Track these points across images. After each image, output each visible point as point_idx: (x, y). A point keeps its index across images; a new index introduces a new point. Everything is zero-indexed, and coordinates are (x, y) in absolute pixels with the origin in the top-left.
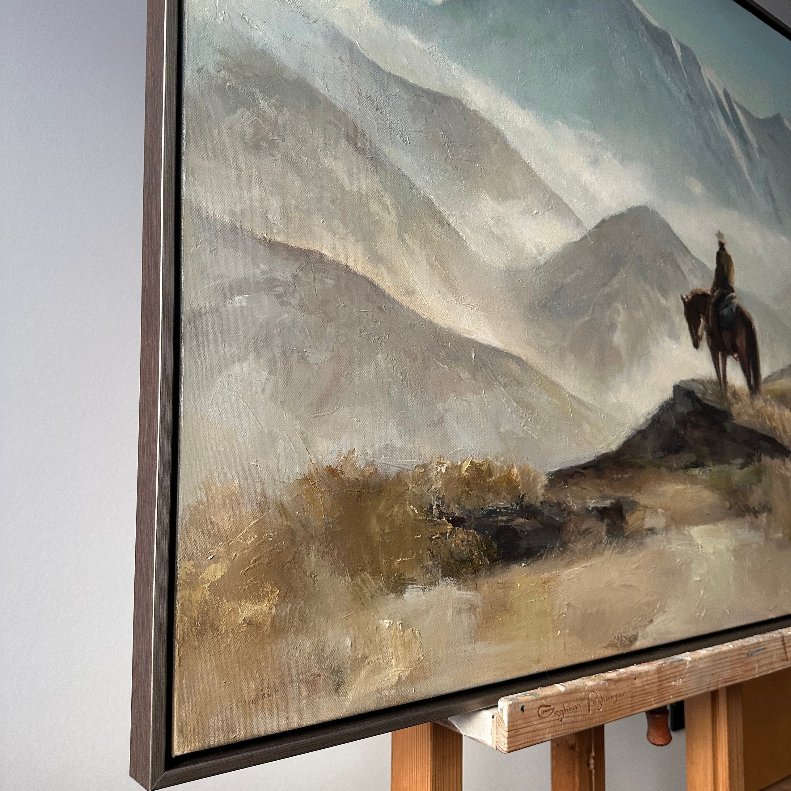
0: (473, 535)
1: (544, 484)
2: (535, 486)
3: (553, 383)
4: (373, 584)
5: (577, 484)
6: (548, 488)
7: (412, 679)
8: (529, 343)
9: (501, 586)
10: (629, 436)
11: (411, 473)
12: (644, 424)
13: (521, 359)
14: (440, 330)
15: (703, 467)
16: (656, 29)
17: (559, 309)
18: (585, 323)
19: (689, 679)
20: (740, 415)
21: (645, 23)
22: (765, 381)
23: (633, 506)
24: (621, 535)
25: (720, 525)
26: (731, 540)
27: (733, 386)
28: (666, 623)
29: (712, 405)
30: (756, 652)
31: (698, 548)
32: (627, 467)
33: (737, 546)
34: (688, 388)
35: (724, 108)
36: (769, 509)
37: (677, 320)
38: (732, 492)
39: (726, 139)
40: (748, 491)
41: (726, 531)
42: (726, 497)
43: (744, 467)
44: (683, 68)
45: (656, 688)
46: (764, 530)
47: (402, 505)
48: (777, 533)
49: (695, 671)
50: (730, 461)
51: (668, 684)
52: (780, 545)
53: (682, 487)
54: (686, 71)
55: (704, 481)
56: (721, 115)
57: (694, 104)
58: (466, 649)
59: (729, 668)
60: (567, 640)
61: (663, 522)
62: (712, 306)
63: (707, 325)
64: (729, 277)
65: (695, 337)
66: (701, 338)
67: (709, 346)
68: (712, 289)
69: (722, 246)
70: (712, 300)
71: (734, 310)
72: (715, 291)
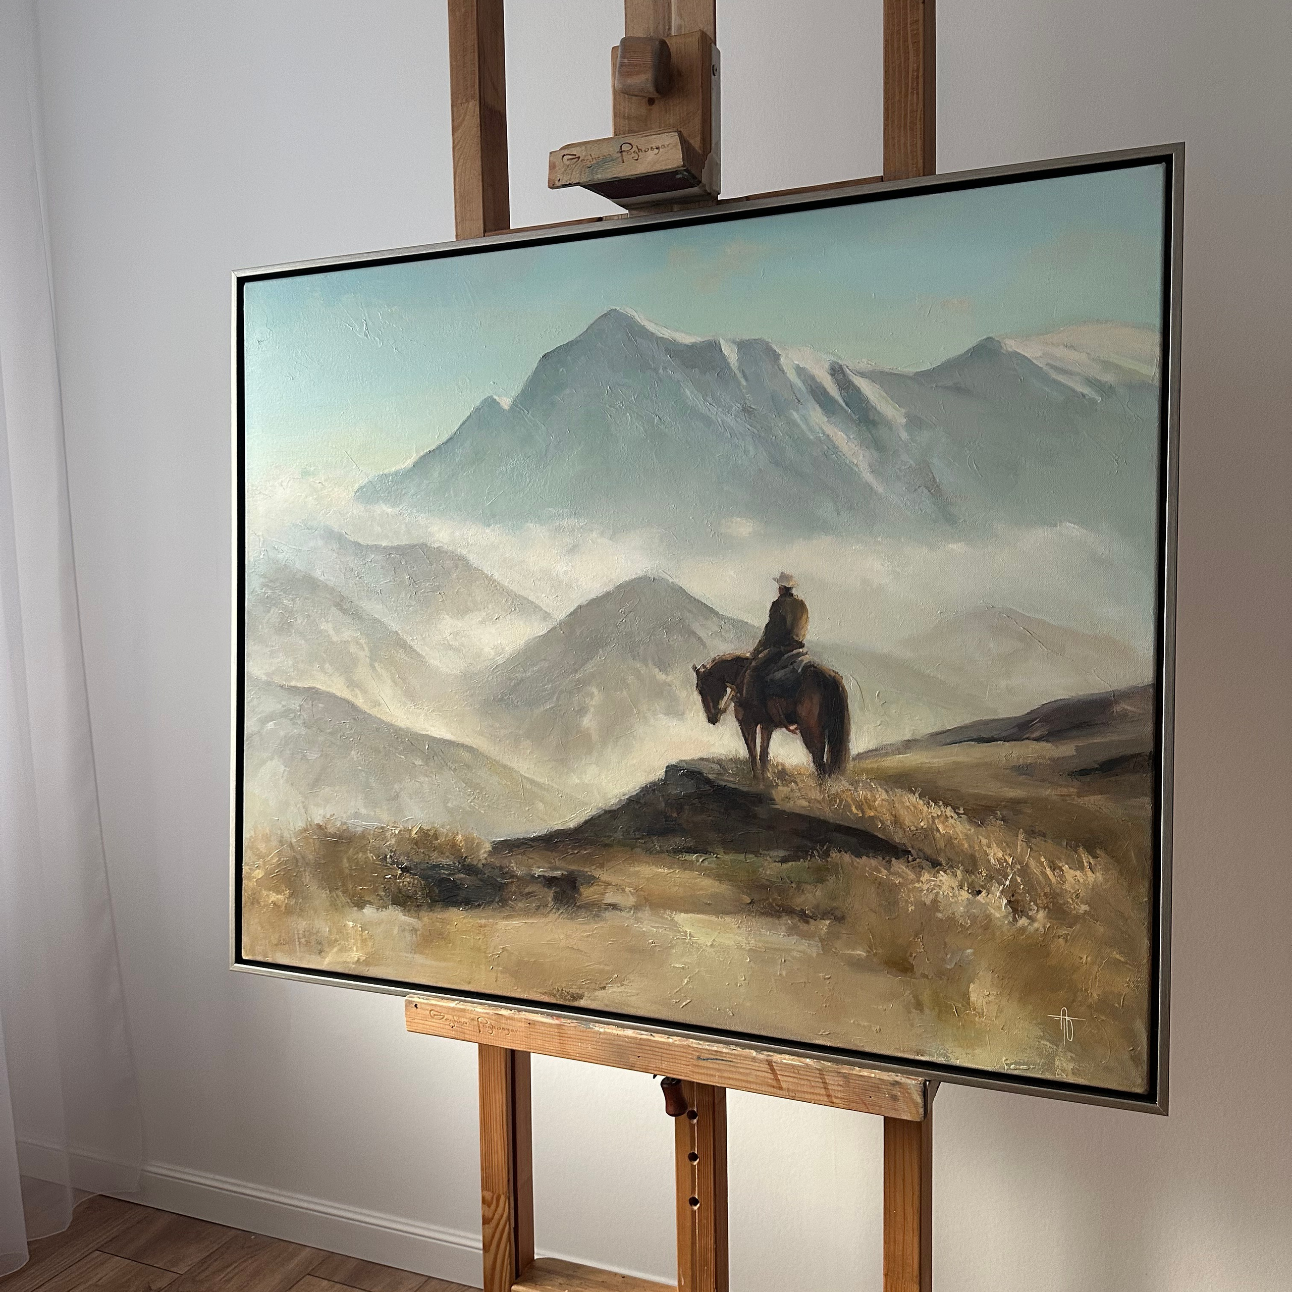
0: (417, 880)
1: (487, 850)
2: (478, 851)
3: (505, 767)
4: (344, 899)
5: (524, 854)
6: (491, 854)
7: (367, 963)
8: (481, 734)
9: (439, 920)
10: (594, 816)
11: (372, 832)
12: (616, 805)
13: (473, 748)
14: (400, 730)
15: (706, 854)
16: (692, 347)
17: (516, 700)
18: (546, 710)
19: (601, 1048)
20: (790, 799)
21: (674, 350)
22: (860, 756)
23: (591, 880)
24: (572, 904)
25: (728, 919)
26: (747, 939)
27: (781, 764)
28: (624, 995)
29: (733, 786)
30: (714, 1059)
31: (686, 935)
32: (587, 844)
33: (759, 948)
34: (692, 768)
35: (825, 392)
36: (838, 917)
37: (683, 694)
38: (757, 886)
39: (823, 438)
40: (792, 890)
41: (739, 927)
42: (745, 890)
43: (789, 861)
44: (739, 375)
45: (557, 1041)
46: (822, 940)
47: (365, 852)
48: (853, 950)
49: (610, 1044)
50: (761, 851)
51: (572, 1043)
52: (856, 965)
53: (666, 871)
54: (745, 376)
55: (706, 869)
56: (817, 407)
57: (755, 416)
58: (407, 955)
59: (666, 1059)
60: (499, 975)
61: (632, 900)
62: (753, 671)
63: (738, 695)
64: (794, 631)
65: (713, 711)
66: (725, 711)
67: (738, 720)
68: (755, 650)
69: (786, 592)
70: (754, 663)
71: (800, 670)
72: (761, 652)
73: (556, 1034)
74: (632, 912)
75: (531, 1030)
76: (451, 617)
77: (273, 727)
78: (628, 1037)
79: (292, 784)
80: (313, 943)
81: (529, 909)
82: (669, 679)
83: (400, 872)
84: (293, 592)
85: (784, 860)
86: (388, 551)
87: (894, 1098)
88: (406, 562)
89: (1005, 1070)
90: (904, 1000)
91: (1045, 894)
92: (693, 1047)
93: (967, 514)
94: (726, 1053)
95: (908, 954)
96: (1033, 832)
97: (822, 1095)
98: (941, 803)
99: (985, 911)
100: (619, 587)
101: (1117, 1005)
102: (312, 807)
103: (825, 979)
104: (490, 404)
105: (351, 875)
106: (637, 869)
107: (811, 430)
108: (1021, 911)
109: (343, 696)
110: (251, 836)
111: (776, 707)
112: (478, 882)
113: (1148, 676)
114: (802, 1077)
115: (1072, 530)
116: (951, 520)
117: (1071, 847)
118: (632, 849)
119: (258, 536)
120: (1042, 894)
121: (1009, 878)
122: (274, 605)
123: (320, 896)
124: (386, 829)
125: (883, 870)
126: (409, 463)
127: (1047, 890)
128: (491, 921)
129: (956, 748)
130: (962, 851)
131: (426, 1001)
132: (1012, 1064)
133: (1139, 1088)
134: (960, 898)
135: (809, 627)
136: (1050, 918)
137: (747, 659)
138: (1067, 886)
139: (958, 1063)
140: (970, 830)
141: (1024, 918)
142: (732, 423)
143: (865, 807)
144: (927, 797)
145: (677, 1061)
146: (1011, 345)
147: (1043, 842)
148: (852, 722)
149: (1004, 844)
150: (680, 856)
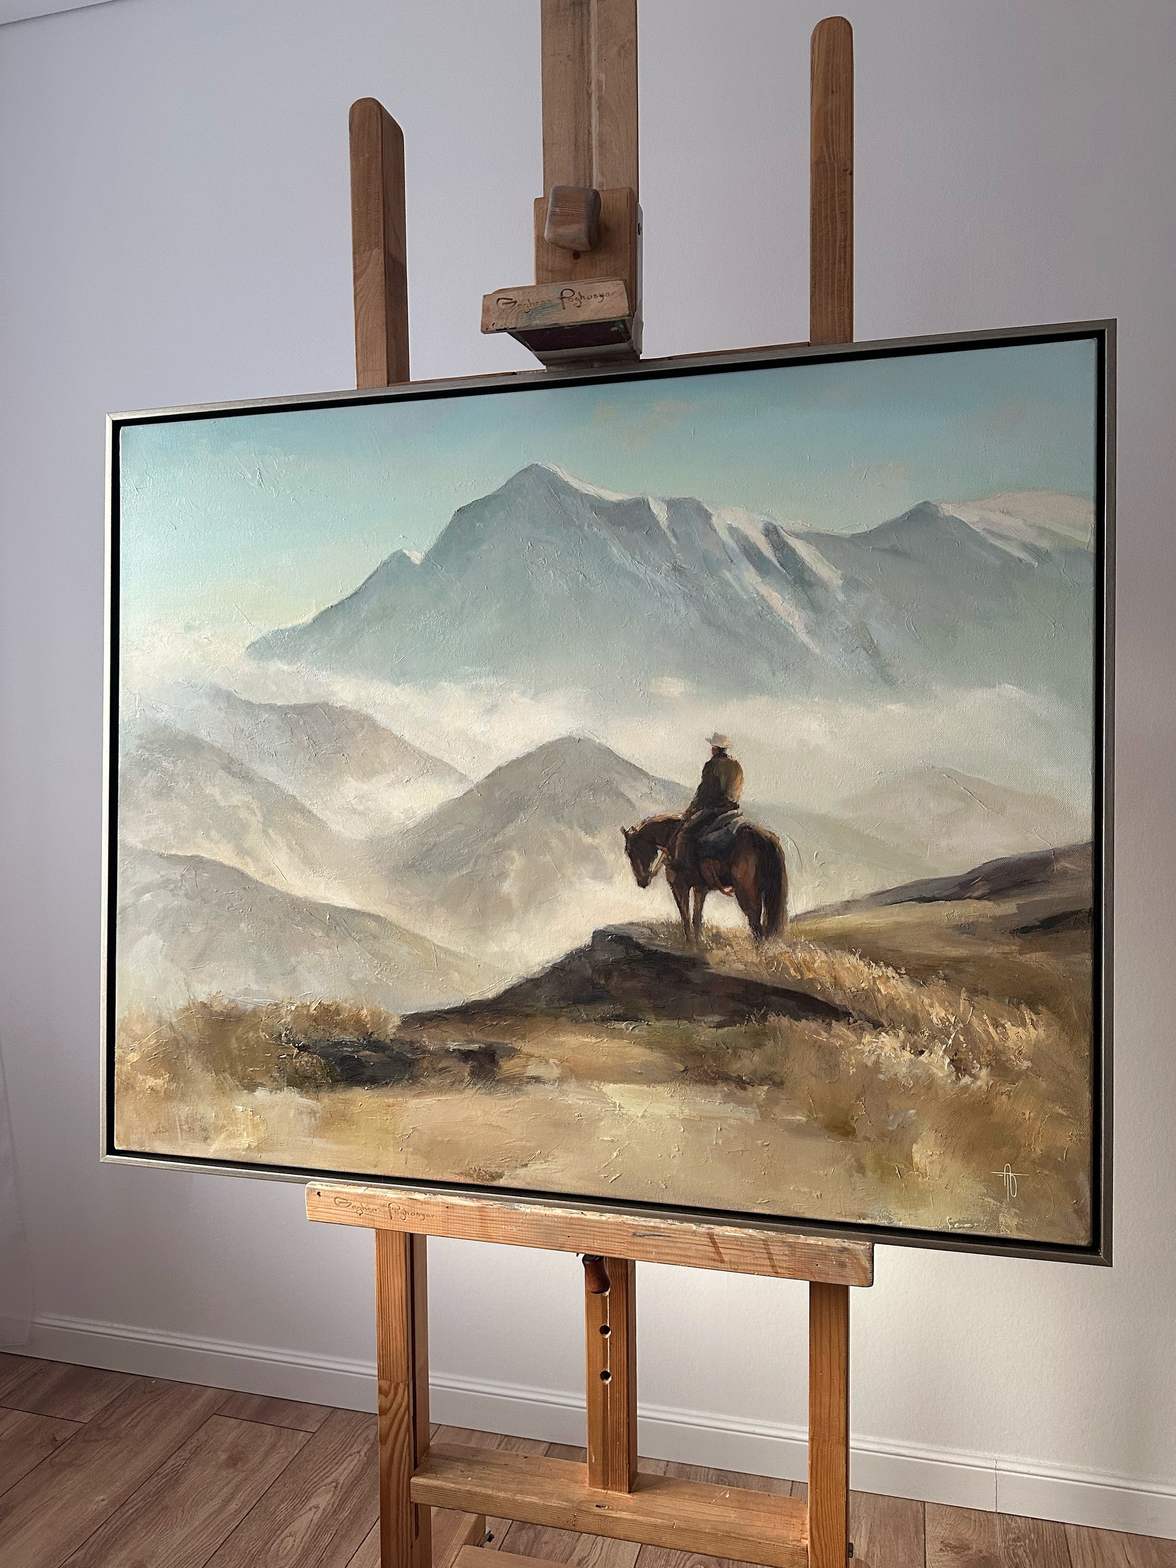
0: (316, 1059)
1: (396, 1024)
2: (385, 1026)
3: (416, 936)
4: (231, 1081)
5: (437, 1027)
6: (399, 1028)
7: (258, 1148)
8: (389, 902)
9: (342, 1101)
10: (515, 985)
11: (264, 1009)
12: (539, 972)
13: (380, 916)
14: (297, 899)
15: (637, 1021)
16: (618, 505)
17: (429, 867)
18: (463, 876)
19: (527, 1229)
20: (725, 962)
21: (598, 506)
22: (798, 918)
23: (512, 1053)
24: (490, 1078)
25: (660, 1088)
26: (680, 1108)
27: (716, 927)
28: (549, 1172)
29: (664, 951)
30: (651, 1235)
31: (615, 1107)
32: (507, 1015)
33: (694, 1117)
34: (621, 933)
35: (760, 554)
36: (777, 1082)
37: (610, 857)
38: (692, 1054)
39: (757, 599)
40: (728, 1056)
41: (672, 1096)
42: (678, 1058)
43: (725, 1027)
44: (669, 534)
45: (478, 1224)
46: (759, 1107)
47: (256, 1031)
48: (793, 1115)
49: (537, 1225)
50: (695, 1017)
51: (495, 1225)
52: (797, 1130)
53: (594, 1040)
54: (675, 535)
55: (638, 1037)
56: (751, 567)
57: (685, 576)
58: (305, 1140)
59: (598, 1238)
60: (409, 1156)
61: (556, 1072)
62: (685, 833)
63: (670, 857)
64: (729, 791)
65: (643, 874)
66: (656, 873)
67: (671, 884)
68: (687, 811)
69: (719, 753)
70: (686, 825)
71: (734, 832)
72: (693, 813)
73: (478, 1217)
74: (557, 1084)
75: (449, 1214)
76: (356, 780)
77: (150, 898)
78: (557, 1217)
79: (172, 960)
80: (197, 1129)
81: (443, 1086)
82: (597, 841)
83: (296, 1051)
84: (174, 755)
85: (719, 1026)
86: (283, 711)
87: (842, 1265)
88: (305, 722)
89: (949, 1229)
90: (845, 1164)
91: (988, 1051)
92: (628, 1224)
93: (906, 675)
94: (664, 1228)
95: (849, 1118)
96: (976, 991)
97: (767, 1266)
98: (882, 964)
99: (928, 1071)
100: (542, 748)
101: (1059, 1159)
102: (196, 984)
103: (763, 1146)
104: (400, 559)
105: (240, 1056)
106: (562, 1039)
107: (746, 591)
108: (964, 1070)
109: (231, 864)
110: (125, 1017)
111: (710, 869)
112: (386, 1058)
113: (1086, 833)
114: (745, 1249)
115: (1010, 690)
116: (889, 681)
117: (1013, 1005)
118: (556, 1019)
119: (134, 694)
120: (985, 1052)
121: (952, 1037)
122: (152, 768)
123: (205, 1079)
124: (281, 1006)
125: (823, 1033)
126: (308, 618)
127: (990, 1047)
128: (400, 1099)
129: (896, 908)
130: (904, 1011)
131: (330, 1189)
132: (955, 1223)
133: (1083, 1243)
134: (902, 1059)
135: (744, 788)
136: (994, 1076)
137: (679, 820)
138: (1010, 1043)
139: (901, 1224)
140: (912, 990)
141: (967, 1076)
142: (663, 583)
143: (805, 970)
144: (868, 958)
145: (610, 1239)
146: (948, 510)
147: (985, 1001)
148: (789, 883)
149: (947, 1003)
150: (609, 1024)
